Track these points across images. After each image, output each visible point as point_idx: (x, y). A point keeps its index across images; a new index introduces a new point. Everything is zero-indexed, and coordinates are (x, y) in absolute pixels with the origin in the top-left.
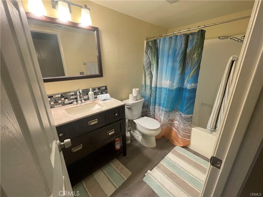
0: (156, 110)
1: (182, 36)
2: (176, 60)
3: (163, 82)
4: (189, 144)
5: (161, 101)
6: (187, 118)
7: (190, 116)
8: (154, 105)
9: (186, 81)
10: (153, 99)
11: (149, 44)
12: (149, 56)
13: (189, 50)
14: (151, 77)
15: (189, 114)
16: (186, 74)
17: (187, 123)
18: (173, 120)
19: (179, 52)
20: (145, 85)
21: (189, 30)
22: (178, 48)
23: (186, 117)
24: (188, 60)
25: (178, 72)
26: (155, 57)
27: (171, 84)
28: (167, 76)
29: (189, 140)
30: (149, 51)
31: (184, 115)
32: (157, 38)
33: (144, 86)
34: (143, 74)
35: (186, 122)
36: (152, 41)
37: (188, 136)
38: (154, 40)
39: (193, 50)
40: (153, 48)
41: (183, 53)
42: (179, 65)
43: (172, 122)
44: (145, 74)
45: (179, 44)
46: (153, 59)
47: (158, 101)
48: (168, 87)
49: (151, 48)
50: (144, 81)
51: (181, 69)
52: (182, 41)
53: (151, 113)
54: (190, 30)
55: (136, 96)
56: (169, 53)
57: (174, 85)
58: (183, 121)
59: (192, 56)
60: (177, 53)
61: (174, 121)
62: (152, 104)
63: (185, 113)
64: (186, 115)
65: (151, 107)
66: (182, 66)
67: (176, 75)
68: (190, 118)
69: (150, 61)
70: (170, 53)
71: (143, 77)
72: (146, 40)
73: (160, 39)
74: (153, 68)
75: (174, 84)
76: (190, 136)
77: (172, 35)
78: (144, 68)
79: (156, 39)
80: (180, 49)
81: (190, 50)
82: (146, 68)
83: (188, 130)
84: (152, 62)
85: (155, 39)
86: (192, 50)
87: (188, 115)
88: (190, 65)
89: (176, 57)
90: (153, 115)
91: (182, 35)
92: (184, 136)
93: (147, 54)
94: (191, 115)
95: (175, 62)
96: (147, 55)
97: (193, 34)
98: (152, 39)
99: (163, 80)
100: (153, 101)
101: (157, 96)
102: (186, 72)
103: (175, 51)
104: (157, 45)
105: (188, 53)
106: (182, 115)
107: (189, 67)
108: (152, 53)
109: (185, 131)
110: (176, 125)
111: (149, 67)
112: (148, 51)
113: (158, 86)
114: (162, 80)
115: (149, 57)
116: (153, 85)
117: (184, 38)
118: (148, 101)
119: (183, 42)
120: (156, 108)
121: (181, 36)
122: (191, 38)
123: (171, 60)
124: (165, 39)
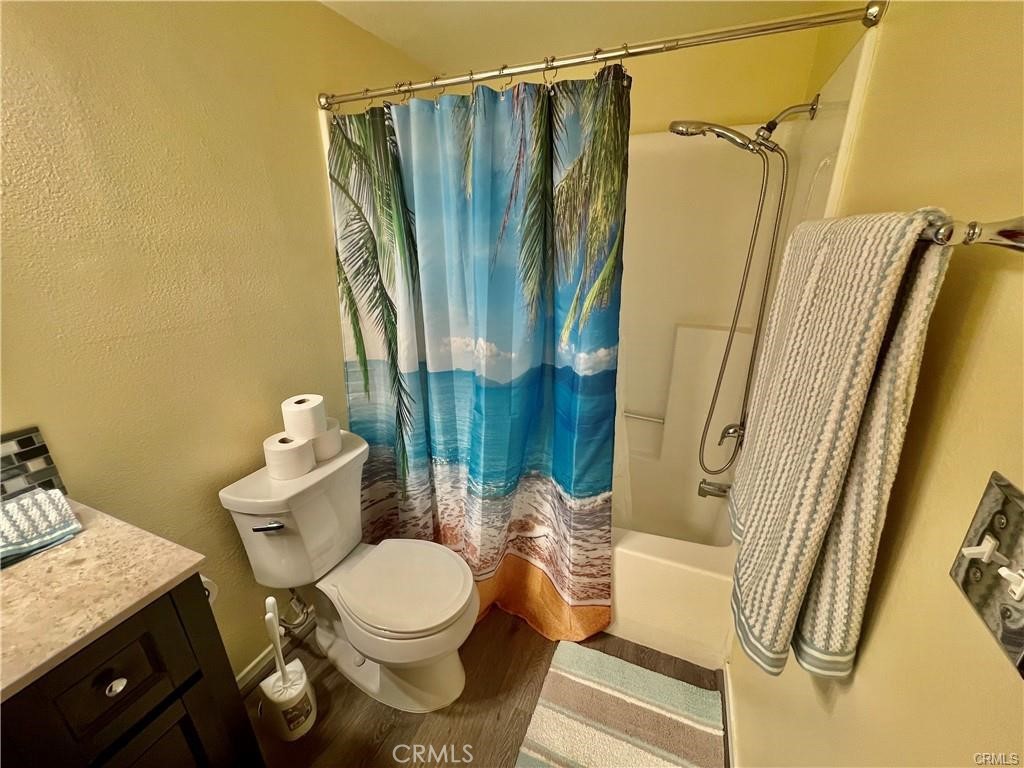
0: (437, 486)
1: (521, 97)
2: (504, 228)
3: (456, 342)
4: (609, 623)
5: (459, 437)
6: (592, 513)
7: (600, 499)
8: (423, 466)
9: (565, 335)
10: (416, 436)
11: (345, 137)
12: (356, 206)
13: (564, 175)
14: (389, 315)
15: (597, 494)
16: (561, 302)
17: (591, 535)
18: (527, 524)
19: (515, 185)
20: (364, 362)
21: (552, 68)
22: (508, 164)
23: (587, 508)
24: (563, 230)
25: (525, 291)
26: (390, 207)
27: (498, 355)
28: (471, 313)
29: (608, 602)
30: (353, 174)
31: (579, 502)
32: (388, 99)
33: (359, 368)
34: (343, 306)
35: (590, 532)
36: (360, 117)
37: (600, 587)
38: (373, 111)
39: (580, 176)
40: (373, 158)
41: (534, 190)
42: (523, 256)
43: (522, 534)
44: (352, 304)
45: (508, 137)
46: (384, 220)
47: (446, 443)
48: (484, 375)
49: (363, 159)
50: (350, 343)
51: (535, 274)
52: (523, 126)
53: (416, 503)
54: (557, 68)
55: (314, 444)
56: (465, 187)
57: (510, 359)
58: (576, 529)
59: (580, 210)
60: (505, 192)
61: (531, 529)
62: (411, 462)
63: (580, 491)
64: (587, 501)
65: (413, 478)
66: (538, 263)
67: (515, 306)
68: (602, 510)
69: (371, 232)
70: (470, 190)
71: (343, 322)
72: (327, 108)
73: (407, 109)
74: (391, 271)
75: (513, 355)
76: (609, 587)
77: (467, 91)
78: (340, 269)
79: (382, 105)
80: (518, 170)
81: (569, 177)
82: (349, 270)
83: (598, 562)
84: (379, 235)
85: (378, 103)
86: (576, 175)
87: (592, 499)
88: (574, 254)
89: (503, 210)
90: (426, 513)
91: (522, 88)
92: (586, 593)
93: (344, 189)
94: (606, 495)
95: (500, 238)
96: (347, 192)
97: (573, 88)
98: (362, 107)
99: (452, 331)
100: (417, 445)
101: (437, 418)
102: (560, 288)
103: (494, 176)
104: (394, 143)
105: (560, 193)
106: (569, 504)
107: (572, 264)
108: (371, 184)
109: (588, 570)
110: (542, 543)
111: (366, 262)
112: (347, 177)
113: (430, 369)
114: (448, 334)
115: (360, 209)
116: (405, 365)
117: (531, 112)
118: (391, 443)
119: (532, 132)
120: (440, 477)
121: (514, 95)
122: (565, 110)
123: (477, 224)
124: (432, 106)
